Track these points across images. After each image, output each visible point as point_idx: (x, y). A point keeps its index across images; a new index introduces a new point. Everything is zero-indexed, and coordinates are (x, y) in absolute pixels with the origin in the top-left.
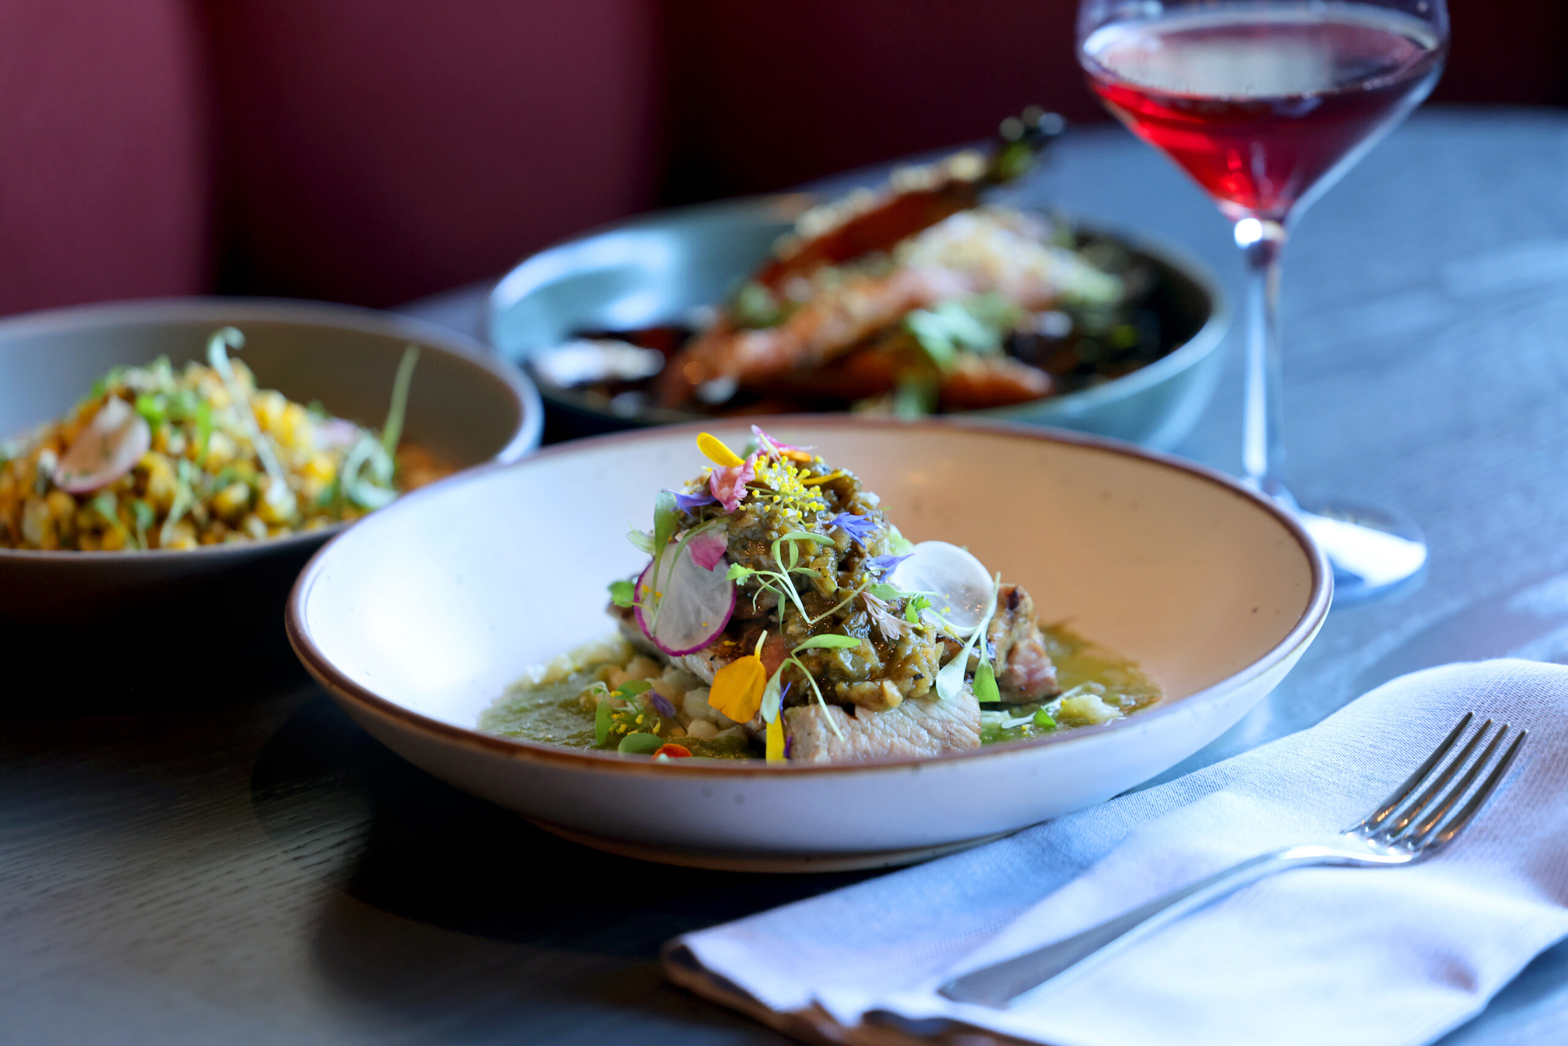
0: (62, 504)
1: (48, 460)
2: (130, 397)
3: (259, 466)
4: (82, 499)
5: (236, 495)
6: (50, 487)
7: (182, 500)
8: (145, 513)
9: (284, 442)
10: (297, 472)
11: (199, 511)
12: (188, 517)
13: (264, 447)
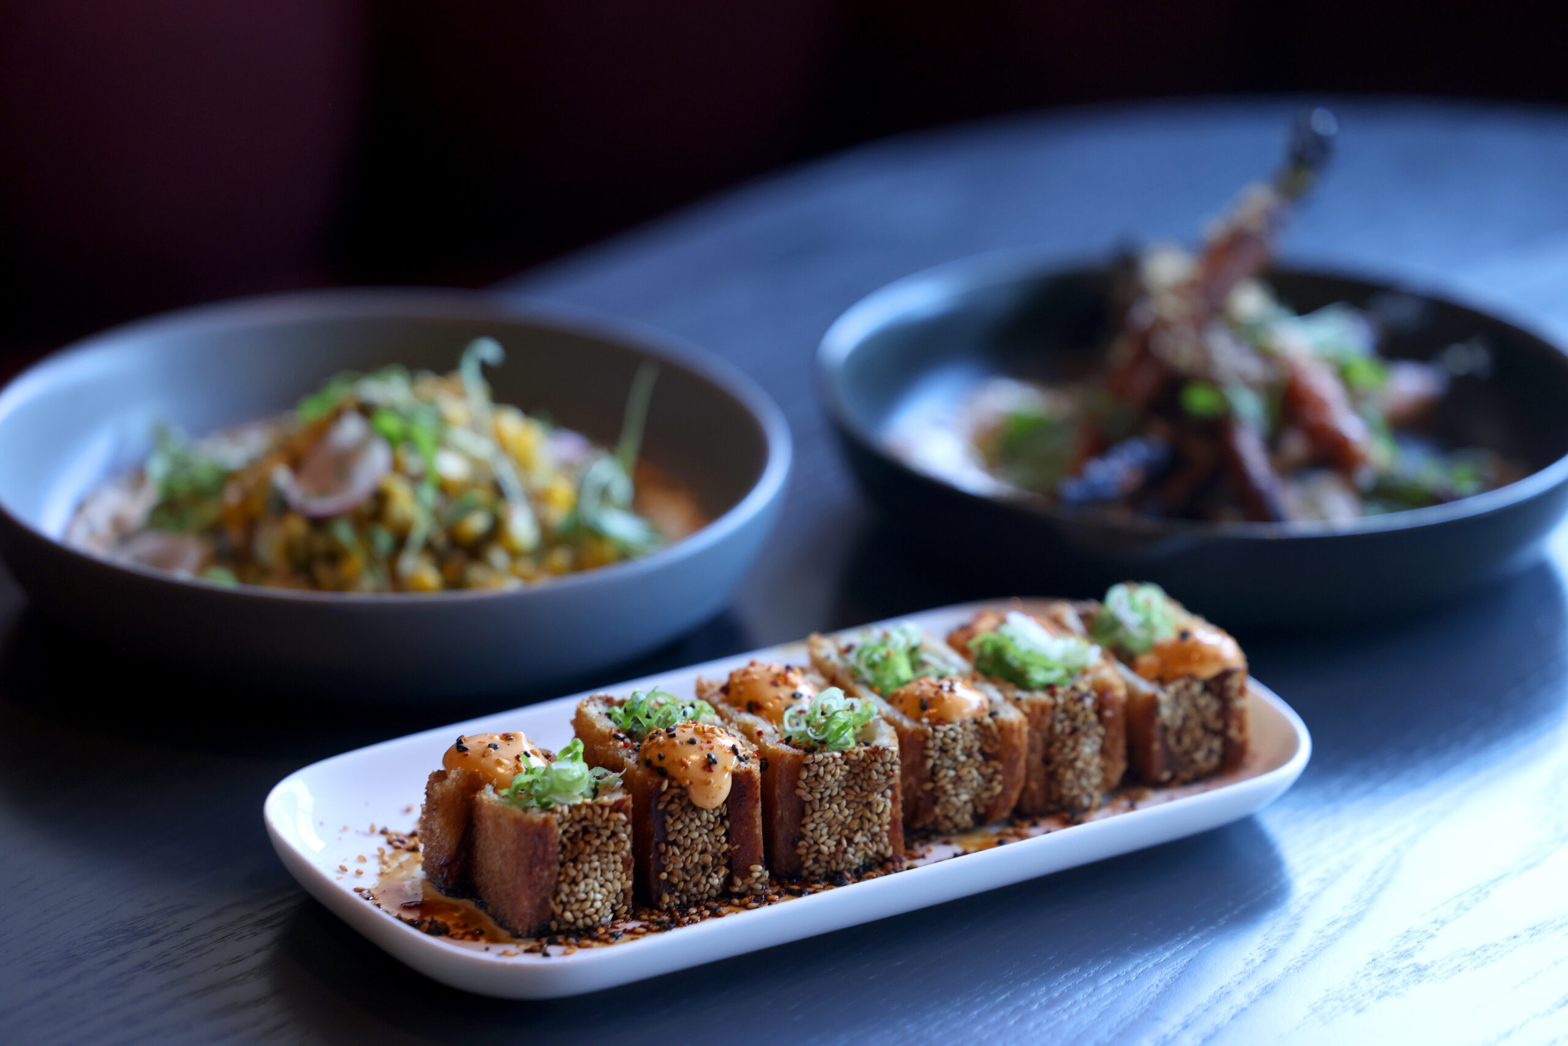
0: (296, 527)
1: (282, 477)
2: (366, 411)
3: (498, 491)
4: (319, 523)
5: (477, 523)
6: (282, 507)
7: (422, 526)
8: (383, 539)
9: (522, 464)
10: (538, 499)
11: (441, 541)
12: (429, 547)
13: (506, 471)
